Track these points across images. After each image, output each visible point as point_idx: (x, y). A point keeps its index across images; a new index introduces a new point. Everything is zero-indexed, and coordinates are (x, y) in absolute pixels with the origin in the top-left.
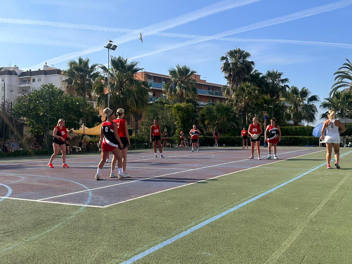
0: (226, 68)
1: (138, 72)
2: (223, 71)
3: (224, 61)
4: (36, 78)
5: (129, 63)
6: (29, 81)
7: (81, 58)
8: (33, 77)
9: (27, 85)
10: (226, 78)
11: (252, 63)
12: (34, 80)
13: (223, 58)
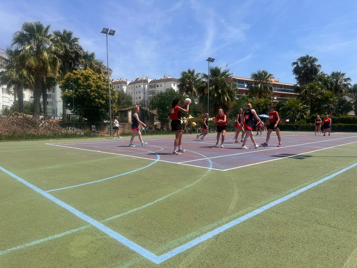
0: (297, 71)
1: (229, 76)
2: (294, 73)
3: (295, 66)
4: (159, 84)
5: (222, 71)
6: (155, 86)
7: (190, 69)
8: (157, 84)
9: (153, 89)
10: (296, 78)
11: (319, 66)
12: (158, 86)
13: (294, 63)
